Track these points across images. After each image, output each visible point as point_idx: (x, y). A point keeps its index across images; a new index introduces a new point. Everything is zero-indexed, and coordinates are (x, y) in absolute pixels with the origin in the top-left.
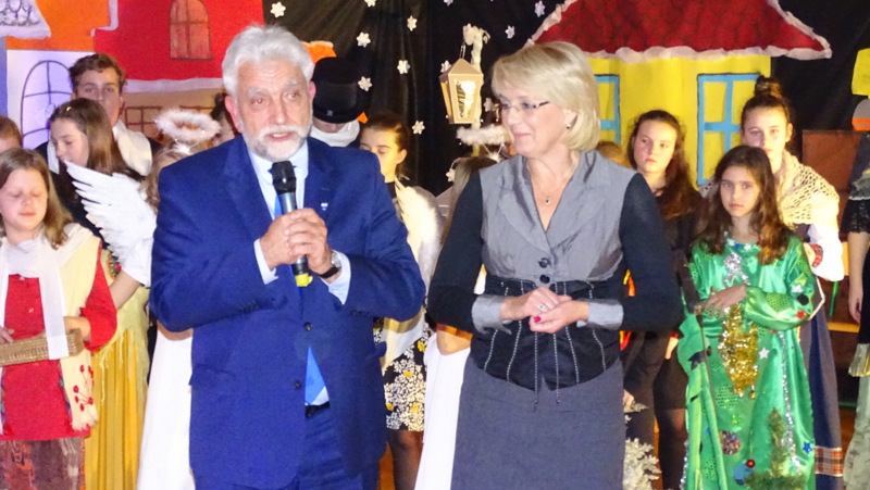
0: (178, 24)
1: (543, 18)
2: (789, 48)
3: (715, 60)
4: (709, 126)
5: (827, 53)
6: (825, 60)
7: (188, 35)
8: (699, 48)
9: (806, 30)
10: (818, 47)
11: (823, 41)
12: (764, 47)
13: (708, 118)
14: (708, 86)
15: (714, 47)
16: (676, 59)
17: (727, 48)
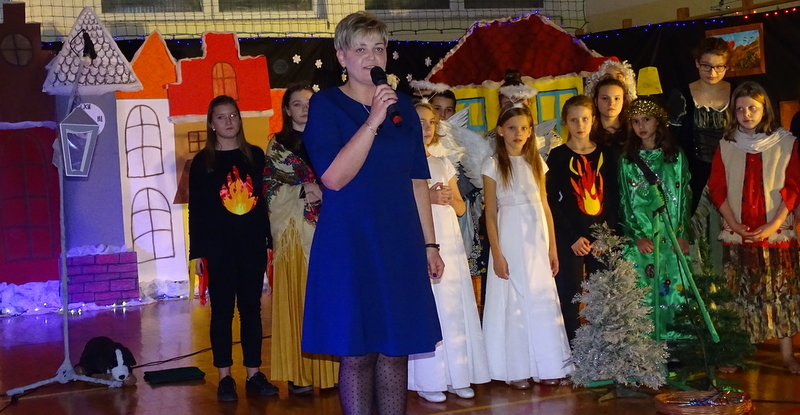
0: (217, 79)
3: (547, 83)
7: (224, 85)
8: (536, 77)
12: (579, 73)
14: (543, 99)
15: (545, 75)
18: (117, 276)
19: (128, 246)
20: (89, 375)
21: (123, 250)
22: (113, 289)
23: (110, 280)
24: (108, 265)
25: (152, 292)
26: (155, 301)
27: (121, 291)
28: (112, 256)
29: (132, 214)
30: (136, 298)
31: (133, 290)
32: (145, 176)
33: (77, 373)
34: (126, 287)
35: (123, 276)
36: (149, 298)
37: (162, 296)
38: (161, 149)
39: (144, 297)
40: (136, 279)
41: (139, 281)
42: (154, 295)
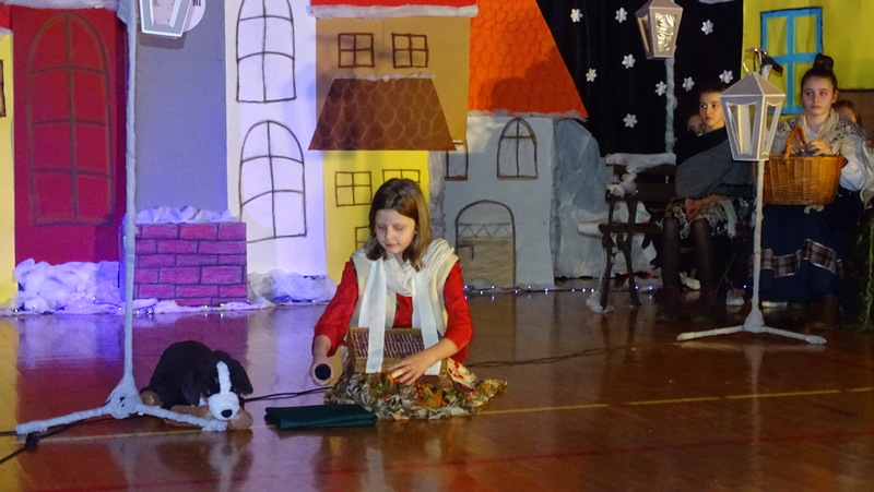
18: (214, 260)
19: (233, 212)
20: (167, 406)
21: (224, 219)
22: (204, 281)
23: (201, 266)
24: (199, 241)
25: (266, 290)
26: (273, 305)
27: (219, 285)
28: (205, 228)
29: (242, 162)
30: (243, 298)
31: (238, 286)
32: (265, 102)
33: (145, 402)
34: (225, 278)
35: (224, 260)
36: (263, 299)
37: (284, 298)
38: (293, 59)
39: (254, 300)
40: (244, 266)
41: (250, 270)
42: (271, 297)
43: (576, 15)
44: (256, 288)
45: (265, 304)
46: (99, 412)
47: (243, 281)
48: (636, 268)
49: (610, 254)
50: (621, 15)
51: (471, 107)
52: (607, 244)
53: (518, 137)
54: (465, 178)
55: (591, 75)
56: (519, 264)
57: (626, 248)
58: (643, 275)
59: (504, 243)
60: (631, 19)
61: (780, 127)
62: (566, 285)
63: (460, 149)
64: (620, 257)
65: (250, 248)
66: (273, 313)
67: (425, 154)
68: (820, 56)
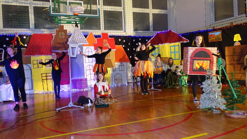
0: (104, 42)
1: (147, 42)
2: (183, 41)
3: (173, 44)
4: (172, 52)
5: (189, 41)
6: (188, 42)
8: (170, 43)
9: (186, 39)
10: (188, 41)
11: (188, 40)
12: (180, 42)
13: (172, 51)
14: (172, 47)
15: (172, 42)
16: (167, 45)
17: (174, 42)
19: (85, 77)
22: (82, 86)
23: (81, 84)
24: (81, 81)
29: (86, 70)
30: (87, 88)
32: (89, 62)
34: (85, 86)
35: (84, 83)
39: (89, 88)
40: (87, 84)
41: (88, 84)
42: (91, 88)
43: (128, 49)
44: (89, 86)
45: (90, 89)
46: (67, 106)
47: (87, 86)
48: (137, 81)
49: (134, 80)
50: (134, 49)
51: (116, 62)
52: (134, 79)
53: (122, 65)
54: (115, 71)
55: (131, 57)
56: (123, 81)
57: (136, 79)
58: (138, 82)
59: (121, 79)
60: (135, 50)
61: (154, 63)
62: (129, 84)
63: (114, 67)
64: (135, 80)
65: (88, 81)
66: (91, 90)
67: (110, 68)
68: (159, 54)
